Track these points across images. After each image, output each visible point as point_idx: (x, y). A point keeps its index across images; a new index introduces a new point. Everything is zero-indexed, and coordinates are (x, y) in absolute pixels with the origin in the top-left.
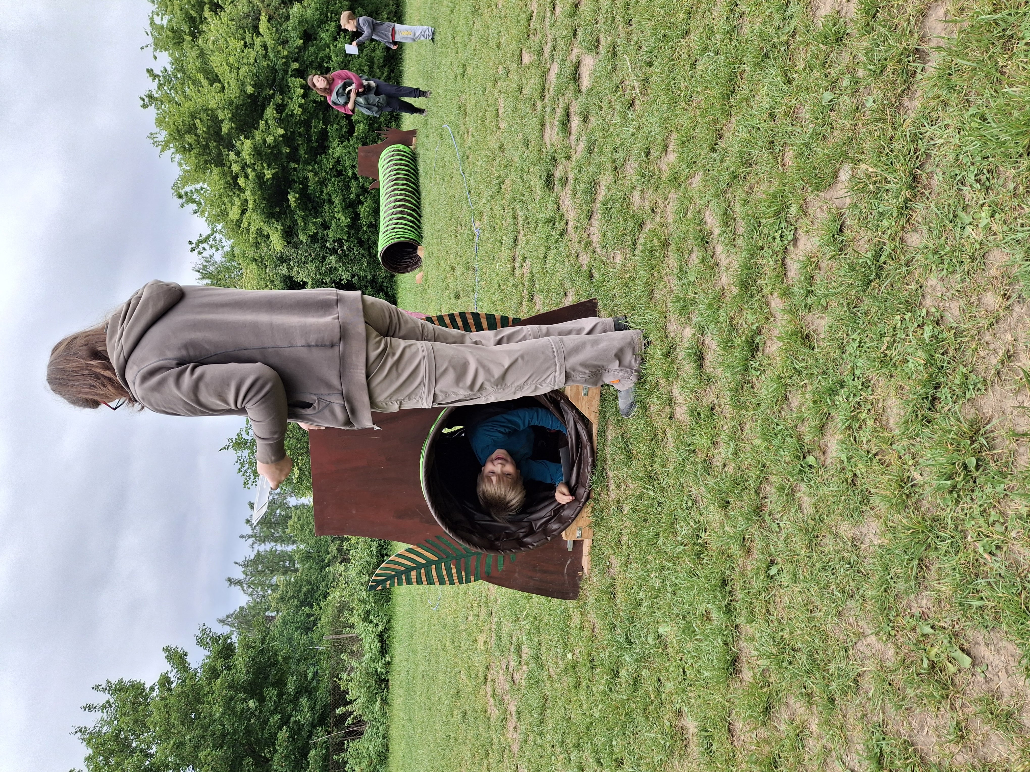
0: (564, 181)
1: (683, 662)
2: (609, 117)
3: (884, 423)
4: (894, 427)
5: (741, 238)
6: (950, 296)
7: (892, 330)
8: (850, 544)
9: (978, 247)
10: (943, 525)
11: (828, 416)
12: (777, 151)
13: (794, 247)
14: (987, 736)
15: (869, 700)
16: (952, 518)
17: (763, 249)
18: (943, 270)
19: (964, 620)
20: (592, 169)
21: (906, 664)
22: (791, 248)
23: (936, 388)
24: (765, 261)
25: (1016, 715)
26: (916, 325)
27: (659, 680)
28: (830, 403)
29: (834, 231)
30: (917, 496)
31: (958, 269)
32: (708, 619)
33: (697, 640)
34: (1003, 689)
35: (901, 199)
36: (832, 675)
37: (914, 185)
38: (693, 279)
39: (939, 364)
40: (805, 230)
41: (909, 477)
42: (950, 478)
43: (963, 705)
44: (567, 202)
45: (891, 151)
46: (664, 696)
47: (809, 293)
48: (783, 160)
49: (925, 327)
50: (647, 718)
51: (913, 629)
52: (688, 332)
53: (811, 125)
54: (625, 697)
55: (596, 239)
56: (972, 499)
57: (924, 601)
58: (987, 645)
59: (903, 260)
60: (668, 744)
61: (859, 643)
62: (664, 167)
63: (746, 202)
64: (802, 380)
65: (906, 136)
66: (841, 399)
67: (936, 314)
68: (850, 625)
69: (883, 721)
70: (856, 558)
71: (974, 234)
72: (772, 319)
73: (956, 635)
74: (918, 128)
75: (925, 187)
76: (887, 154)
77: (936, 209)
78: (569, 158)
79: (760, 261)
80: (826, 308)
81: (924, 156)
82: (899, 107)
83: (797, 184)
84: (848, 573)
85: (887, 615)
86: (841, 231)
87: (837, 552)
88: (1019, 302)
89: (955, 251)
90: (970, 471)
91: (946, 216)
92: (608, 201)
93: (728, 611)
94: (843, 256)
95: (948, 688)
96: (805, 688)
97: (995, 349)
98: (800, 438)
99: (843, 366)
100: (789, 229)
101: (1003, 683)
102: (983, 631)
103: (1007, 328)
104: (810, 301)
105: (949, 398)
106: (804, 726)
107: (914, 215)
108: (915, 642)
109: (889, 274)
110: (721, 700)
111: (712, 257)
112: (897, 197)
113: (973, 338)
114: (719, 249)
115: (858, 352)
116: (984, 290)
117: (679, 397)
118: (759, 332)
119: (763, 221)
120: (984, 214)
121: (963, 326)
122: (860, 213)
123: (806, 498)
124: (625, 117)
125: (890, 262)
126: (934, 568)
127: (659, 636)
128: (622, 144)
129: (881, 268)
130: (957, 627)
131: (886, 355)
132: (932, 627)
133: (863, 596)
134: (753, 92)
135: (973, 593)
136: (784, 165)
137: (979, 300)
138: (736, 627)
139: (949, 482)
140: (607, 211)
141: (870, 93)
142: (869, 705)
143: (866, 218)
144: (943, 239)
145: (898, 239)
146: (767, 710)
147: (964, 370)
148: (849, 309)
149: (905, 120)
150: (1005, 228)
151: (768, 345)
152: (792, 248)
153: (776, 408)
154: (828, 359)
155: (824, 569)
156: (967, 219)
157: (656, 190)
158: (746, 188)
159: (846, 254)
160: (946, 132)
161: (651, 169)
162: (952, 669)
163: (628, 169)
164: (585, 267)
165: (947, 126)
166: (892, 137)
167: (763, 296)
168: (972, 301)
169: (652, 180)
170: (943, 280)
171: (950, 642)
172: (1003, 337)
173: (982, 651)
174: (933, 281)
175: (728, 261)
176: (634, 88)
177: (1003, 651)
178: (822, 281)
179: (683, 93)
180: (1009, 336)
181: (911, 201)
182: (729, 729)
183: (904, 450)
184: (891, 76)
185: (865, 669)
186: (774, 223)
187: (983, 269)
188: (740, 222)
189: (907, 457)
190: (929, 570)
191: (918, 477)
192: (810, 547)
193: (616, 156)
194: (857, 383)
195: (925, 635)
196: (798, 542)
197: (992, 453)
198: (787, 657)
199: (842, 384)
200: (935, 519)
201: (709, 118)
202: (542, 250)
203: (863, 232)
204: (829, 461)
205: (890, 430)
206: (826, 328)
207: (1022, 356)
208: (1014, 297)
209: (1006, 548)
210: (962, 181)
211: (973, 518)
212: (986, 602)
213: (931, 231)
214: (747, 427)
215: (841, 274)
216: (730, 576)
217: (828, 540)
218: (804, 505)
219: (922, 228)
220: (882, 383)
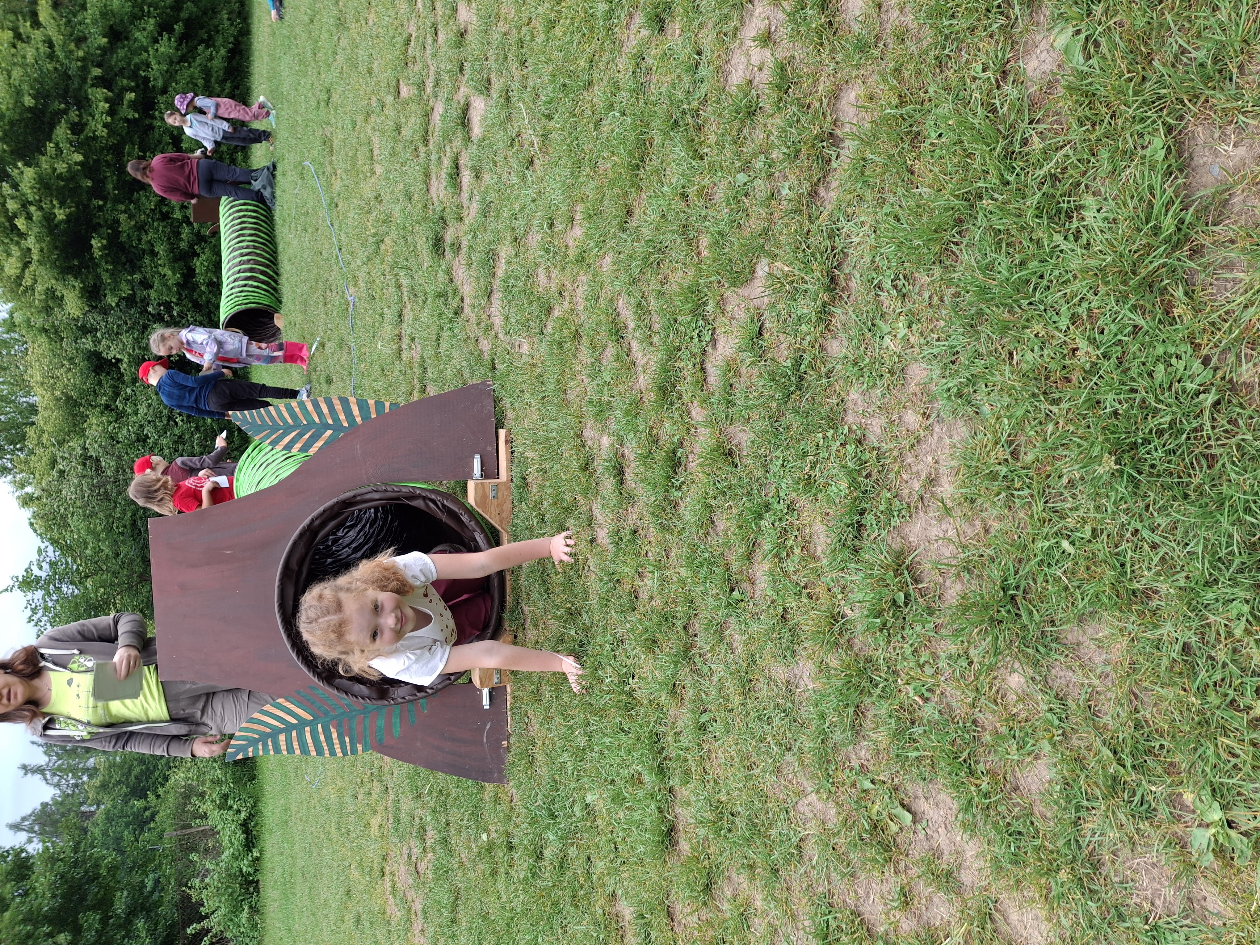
0: (456, 247)
1: (614, 835)
2: (505, 175)
3: (811, 550)
4: (822, 556)
5: (657, 336)
6: (872, 413)
7: (814, 448)
8: (784, 689)
9: (897, 360)
10: (875, 666)
11: (755, 544)
12: (691, 236)
13: (713, 349)
14: (930, 899)
15: (813, 867)
16: (884, 660)
17: (680, 349)
18: (863, 382)
19: (902, 773)
20: (488, 236)
21: (848, 825)
22: (709, 349)
23: (861, 514)
24: (682, 364)
25: (955, 874)
26: (838, 443)
27: (589, 859)
28: (755, 528)
29: (753, 334)
30: (848, 634)
31: (878, 382)
32: (640, 782)
33: (627, 808)
34: (943, 846)
35: (819, 303)
36: (773, 842)
37: (831, 287)
38: (607, 379)
39: (863, 488)
40: (723, 330)
41: (839, 612)
42: (879, 614)
43: (906, 866)
44: (461, 273)
45: (808, 247)
46: (594, 877)
47: (730, 402)
48: (697, 247)
49: (848, 446)
50: (576, 907)
51: (854, 785)
52: (606, 441)
53: (725, 211)
54: (550, 884)
55: (498, 322)
56: (903, 637)
57: (863, 752)
58: (926, 798)
59: (824, 370)
60: (602, 936)
61: (800, 803)
62: (571, 243)
63: (661, 294)
64: (726, 501)
65: (822, 230)
66: (767, 524)
67: (858, 432)
68: (790, 781)
69: (829, 890)
70: (791, 705)
71: (893, 346)
72: (693, 431)
73: (896, 789)
74: (834, 223)
75: (843, 290)
76: (804, 250)
77: (854, 316)
78: (460, 219)
79: (677, 364)
80: (747, 421)
81: (841, 255)
82: (814, 197)
83: (713, 277)
84: (783, 722)
85: (827, 770)
86: (760, 333)
87: (771, 698)
88: (938, 421)
89: (874, 363)
90: (900, 607)
91: (864, 323)
92: (508, 278)
93: (661, 771)
94: (763, 363)
95: (891, 850)
96: (746, 857)
97: (918, 472)
98: (727, 569)
99: (767, 486)
100: (707, 328)
101: (942, 840)
102: (922, 784)
103: (928, 449)
104: (731, 411)
105: (874, 525)
106: (748, 903)
107: (834, 321)
108: (855, 799)
109: (809, 386)
110: (657, 879)
111: (628, 355)
112: (815, 300)
114: (635, 346)
115: (782, 472)
116: (905, 407)
117: (599, 517)
118: (681, 445)
119: (680, 319)
120: (901, 324)
121: (885, 447)
122: (779, 314)
123: (736, 636)
124: (524, 178)
125: (810, 372)
126: (870, 714)
127: (587, 806)
128: (522, 209)
129: (802, 378)
130: (896, 780)
131: (810, 476)
132: (873, 782)
133: (801, 750)
134: (664, 165)
135: (909, 742)
136: (699, 254)
138: (671, 790)
139: (878, 620)
140: (508, 289)
141: (785, 179)
142: (814, 873)
143: (785, 321)
144: (862, 348)
145: (817, 347)
146: (708, 887)
147: (888, 495)
148: (771, 423)
149: (821, 212)
150: (922, 341)
151: (691, 460)
152: (711, 350)
153: (701, 531)
154: (751, 478)
155: (759, 718)
156: (886, 328)
157: (563, 269)
158: (660, 277)
159: (766, 361)
160: (862, 229)
161: (556, 243)
162: (894, 827)
163: (530, 240)
164: (487, 356)
165: (863, 223)
166: (809, 231)
167: (683, 404)
168: (893, 419)
169: (558, 258)
170: (863, 394)
171: (890, 797)
172: (924, 459)
173: (922, 805)
174: (854, 395)
175: (644, 360)
176: (531, 144)
177: (941, 805)
178: (742, 389)
179: (587, 158)
180: (930, 459)
181: (829, 304)
182: (668, 912)
183: (833, 581)
184: (806, 161)
185: (807, 832)
186: (691, 321)
187: (903, 384)
188: (656, 317)
189: (837, 590)
190: (865, 716)
191: (849, 612)
192: (744, 694)
193: (516, 224)
194: (782, 506)
195: (864, 791)
196: (731, 688)
197: (920, 586)
198: (725, 823)
199: (767, 507)
200: (869, 660)
201: (617, 190)
202: (434, 331)
203: (782, 337)
204: (758, 594)
205: (818, 559)
206: (749, 444)
207: (944, 480)
208: (933, 416)
209: (938, 692)
210: (879, 287)
211: (905, 659)
212: (922, 753)
213: (850, 339)
214: (673, 554)
215: (761, 384)
216: (661, 729)
217: (762, 685)
218: (735, 644)
219: (842, 335)
220: (807, 507)
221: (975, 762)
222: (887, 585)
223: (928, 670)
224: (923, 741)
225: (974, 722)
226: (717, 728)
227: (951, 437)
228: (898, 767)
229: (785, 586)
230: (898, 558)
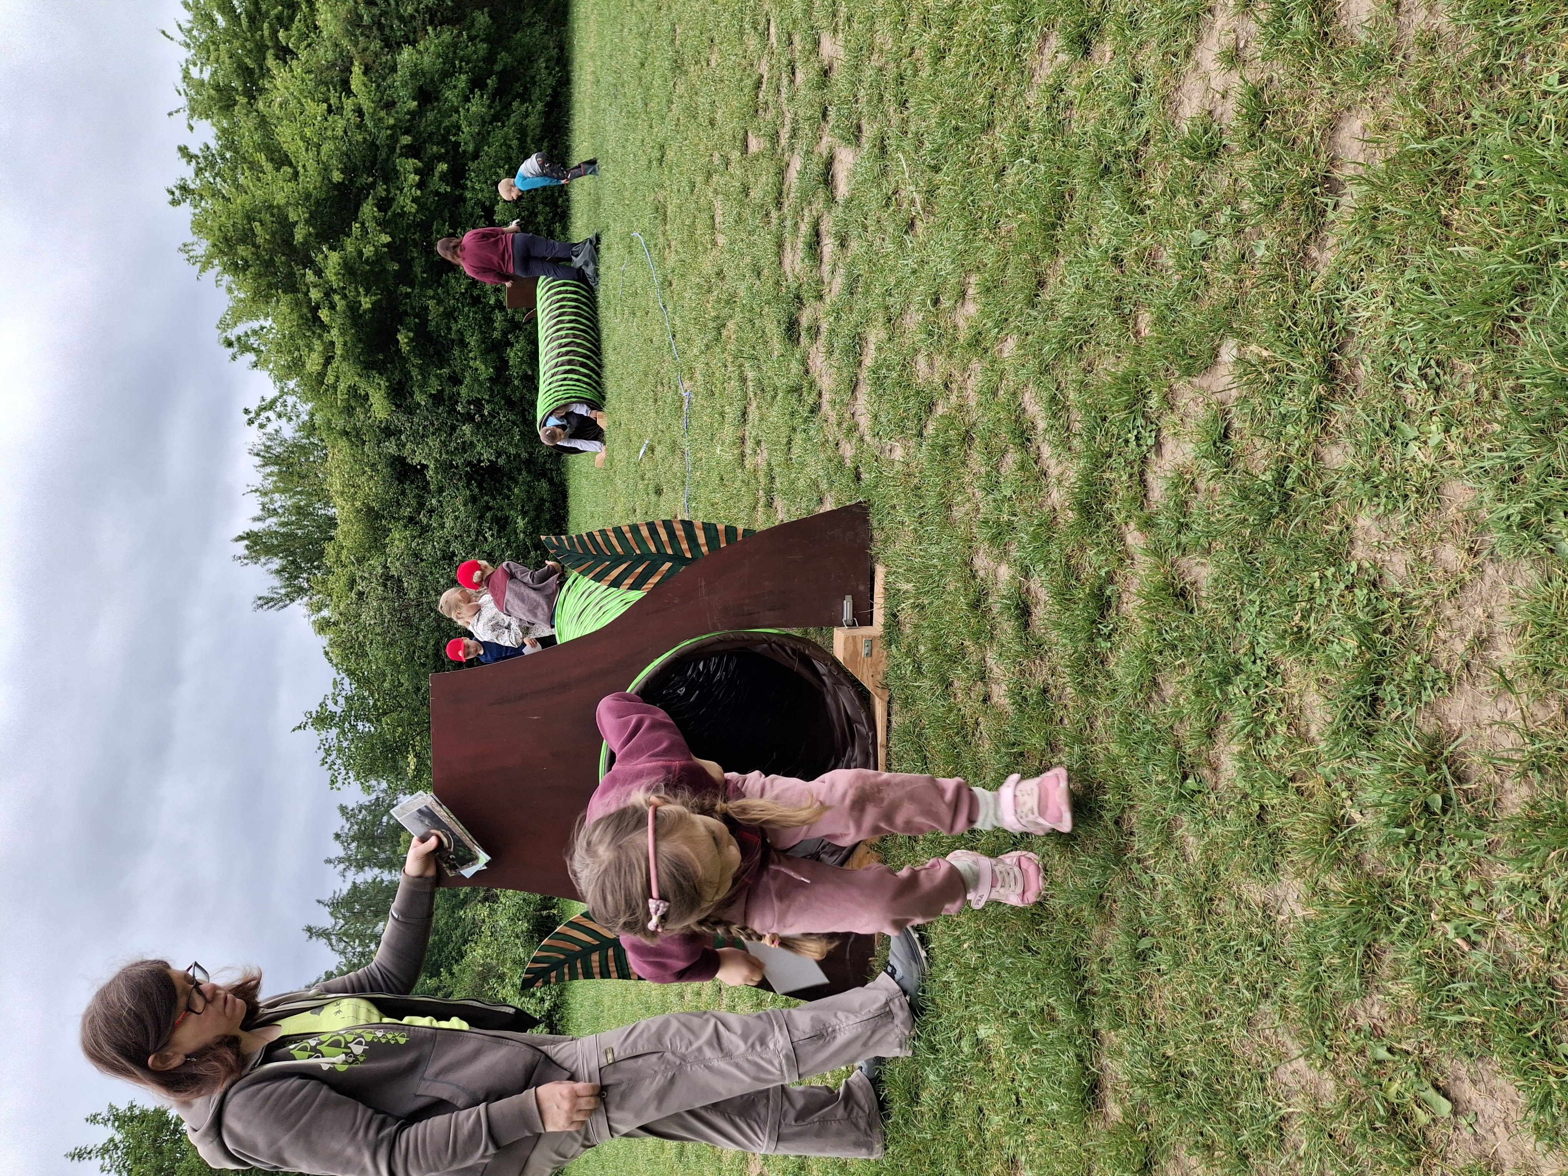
0: (814, 332)
1: (1016, 1083)
2: (878, 242)
3: (1303, 730)
4: (1318, 738)
5: (1078, 438)
6: (1391, 546)
7: (1307, 591)
8: (1260, 914)
9: (1428, 475)
10: (1397, 893)
11: (1219, 717)
12: (1127, 311)
13: (1157, 456)
15: (1300, 1158)
16: (1410, 885)
17: (1110, 456)
18: (1379, 505)
19: (1435, 1043)
20: (855, 317)
21: (1353, 1106)
22: (1152, 456)
23: (1376, 684)
24: (1114, 475)
26: (1342, 586)
27: (981, 1111)
28: (1219, 696)
29: (1216, 437)
30: (1356, 845)
31: (1401, 505)
32: (1053, 1020)
33: (1035, 1051)
34: (1503, 1154)
35: (1313, 397)
36: (1242, 1117)
37: (1331, 375)
38: (1008, 493)
39: (1380, 649)
40: (1172, 431)
41: (1343, 816)
42: (1404, 823)
44: (818, 362)
45: (1295, 324)
46: (988, 1136)
47: (1182, 527)
48: (1136, 324)
49: (1356, 591)
51: (1361, 1052)
52: (1005, 572)
53: (1176, 277)
54: (929, 1136)
55: (864, 422)
56: (1438, 855)
57: (1376, 1008)
58: (1474, 1082)
59: (1319, 486)
61: (1281, 1069)
62: (961, 323)
63: (1083, 386)
64: (1177, 658)
65: (1315, 302)
66: (1237, 691)
67: (1371, 571)
68: (1266, 1039)
70: (1270, 937)
71: (1422, 456)
72: (1129, 562)
73: (1426, 1063)
74: (1333, 293)
75: (1346, 379)
76: (1289, 328)
77: (1364, 415)
78: (820, 298)
79: (1106, 475)
80: (1208, 551)
81: (1344, 334)
82: (1303, 259)
83: (1159, 364)
84: (1259, 959)
85: (1321, 1028)
86: (1226, 436)
87: (1242, 925)
88: (1491, 560)
89: (1395, 479)
90: (1435, 814)
91: (1379, 425)
92: (879, 367)
93: (1083, 1008)
94: (1230, 475)
95: (1419, 1149)
96: (1202, 1134)
97: (1461, 629)
98: (1178, 746)
99: (1238, 639)
100: (1149, 429)
101: (1501, 1145)
102: (1466, 1061)
103: (1477, 598)
104: (1183, 539)
105: (1397, 700)
107: (1333, 421)
108: (1364, 1072)
109: (1299, 507)
110: (1075, 1148)
111: (1036, 463)
112: (1306, 393)
113: (1427, 610)
114: (1046, 451)
115: (1259, 622)
116: (1441, 540)
117: (995, 669)
118: (1111, 580)
119: (1110, 416)
120: (1434, 427)
121: (1413, 593)
122: (1253, 411)
123: (1191, 839)
124: (901, 245)
125: (1300, 488)
126: (1388, 957)
127: (979, 1041)
128: (898, 283)
129: (1287, 497)
130: (1427, 1051)
131: (1300, 629)
132: (1390, 1050)
133: (1284, 998)
134: (1090, 223)
135: (1447, 1002)
136: (1137, 333)
137: (1434, 554)
138: (1095, 1034)
139: (1403, 831)
140: (878, 382)
141: (1261, 235)
142: (1301, 1166)
143: (1262, 420)
144: (1377, 458)
145: (1310, 455)
146: (1146, 1167)
147: (1418, 659)
148: (1242, 556)
149: (1313, 278)
150: (1467, 450)
151: (1125, 600)
152: (1154, 457)
153: (1140, 696)
154: (1213, 628)
155: (1223, 950)
156: (1411, 432)
157: (950, 355)
158: (1083, 364)
159: (1235, 472)
160: (1374, 300)
161: (942, 324)
162: (1423, 1117)
163: (908, 320)
164: (849, 463)
165: (1374, 293)
166: (1296, 303)
167: (1114, 527)
168: (1423, 555)
169: (944, 342)
170: (1378, 518)
171: (1417, 1075)
172: (1471, 611)
173: (1467, 1091)
174: (1364, 521)
175: (1059, 469)
176: (913, 202)
177: (1497, 1095)
178: (1200, 509)
179: (985, 217)
180: (1479, 611)
181: (1327, 399)
183: (1334, 773)
184: (1290, 213)
185: (1291, 1110)
186: (1126, 419)
187: (1438, 508)
188: (1076, 415)
189: (1339, 785)
190: (1380, 960)
191: (1357, 816)
192: (1201, 916)
193: (890, 301)
194: (1259, 668)
195: (1379, 1062)
196: (1183, 907)
197: (1465, 787)
198: (1172, 1085)
199: (1238, 668)
200: (1387, 884)
201: (1025, 256)
202: (784, 431)
203: (1258, 442)
204: (1222, 783)
205: (1312, 742)
206: (1210, 581)
207: (1501, 642)
208: (1486, 552)
209: (1492, 934)
210: (1400, 376)
211: (1441, 885)
212: (1467, 1017)
213: (1358, 445)
214: (1099, 723)
215: (1228, 502)
216: (1085, 953)
217: (1226, 906)
218: (1188, 850)
219: (1345, 440)
220: (1296, 670)
221: (1553, 1039)
222: (1415, 784)
223: (1477, 904)
224: (1468, 1001)
225: (1551, 982)
226: (1163, 959)
227: (1511, 583)
228: (1430, 1034)
229: (1263, 777)
230: (1431, 746)
